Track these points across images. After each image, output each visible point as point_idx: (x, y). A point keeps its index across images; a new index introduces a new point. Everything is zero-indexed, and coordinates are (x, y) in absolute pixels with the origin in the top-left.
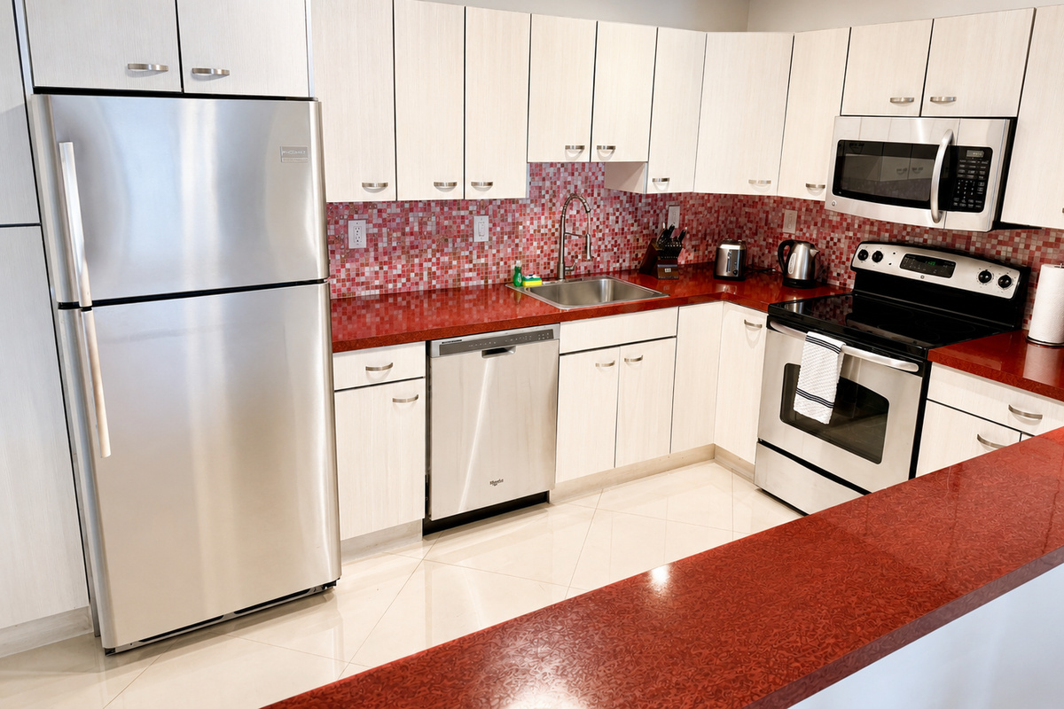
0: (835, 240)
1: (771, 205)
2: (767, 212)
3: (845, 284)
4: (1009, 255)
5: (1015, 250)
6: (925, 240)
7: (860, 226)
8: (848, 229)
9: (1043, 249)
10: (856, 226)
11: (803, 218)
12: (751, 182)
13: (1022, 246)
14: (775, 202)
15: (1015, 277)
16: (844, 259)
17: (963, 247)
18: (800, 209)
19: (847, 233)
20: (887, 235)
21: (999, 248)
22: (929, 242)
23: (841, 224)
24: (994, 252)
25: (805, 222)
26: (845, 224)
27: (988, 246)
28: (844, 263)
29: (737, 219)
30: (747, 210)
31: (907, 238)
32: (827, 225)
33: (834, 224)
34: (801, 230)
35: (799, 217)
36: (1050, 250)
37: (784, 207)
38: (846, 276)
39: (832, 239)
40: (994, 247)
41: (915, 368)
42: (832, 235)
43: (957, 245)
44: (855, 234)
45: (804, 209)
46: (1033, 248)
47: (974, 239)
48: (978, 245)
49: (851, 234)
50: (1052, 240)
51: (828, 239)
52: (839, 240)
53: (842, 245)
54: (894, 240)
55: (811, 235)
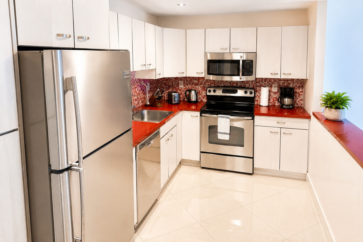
0: (197, 88)
1: (173, 80)
2: (172, 82)
3: (202, 100)
4: (248, 86)
5: (249, 85)
6: (225, 85)
7: (204, 83)
8: (201, 84)
9: (256, 83)
10: (203, 83)
11: (185, 83)
12: (179, 73)
13: (251, 84)
14: (174, 79)
15: (253, 91)
16: (201, 93)
17: (236, 86)
18: (184, 80)
19: (201, 86)
20: (213, 85)
21: (245, 85)
22: (226, 85)
23: (198, 83)
24: (244, 86)
25: (186, 84)
26: (200, 83)
27: (242, 85)
28: (201, 94)
29: (161, 85)
30: (164, 82)
31: (220, 85)
32: (194, 84)
33: (196, 83)
34: (185, 86)
35: (184, 83)
36: (258, 84)
37: (178, 80)
38: (202, 98)
39: (196, 88)
40: (244, 84)
41: (251, 118)
42: (196, 87)
43: (234, 85)
44: (203, 86)
45: (185, 80)
46: (254, 84)
47: (238, 83)
48: (240, 85)
49: (202, 86)
50: (258, 81)
51: (195, 88)
52: (198, 88)
53: (200, 89)
54: (216, 86)
55: (189, 88)
